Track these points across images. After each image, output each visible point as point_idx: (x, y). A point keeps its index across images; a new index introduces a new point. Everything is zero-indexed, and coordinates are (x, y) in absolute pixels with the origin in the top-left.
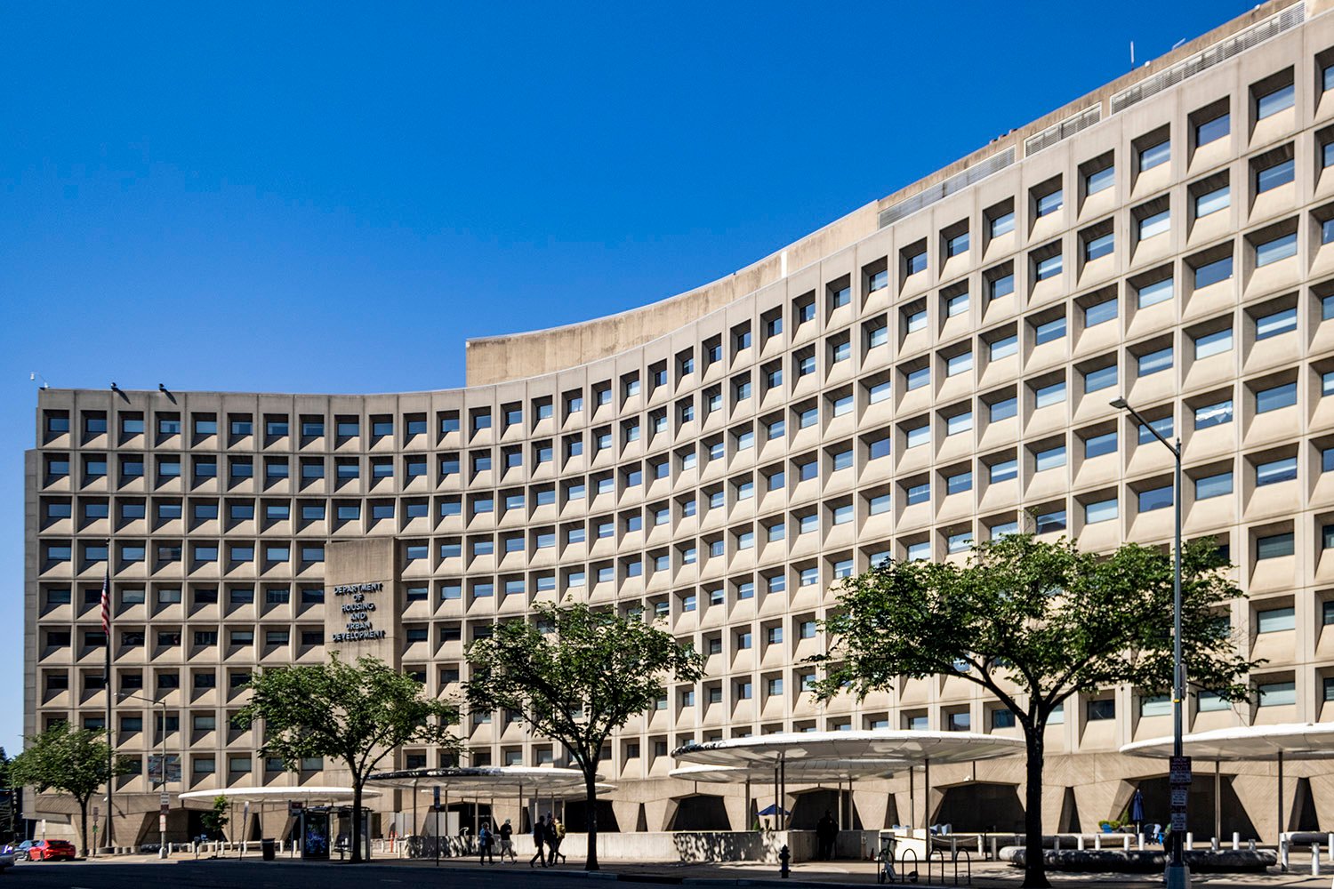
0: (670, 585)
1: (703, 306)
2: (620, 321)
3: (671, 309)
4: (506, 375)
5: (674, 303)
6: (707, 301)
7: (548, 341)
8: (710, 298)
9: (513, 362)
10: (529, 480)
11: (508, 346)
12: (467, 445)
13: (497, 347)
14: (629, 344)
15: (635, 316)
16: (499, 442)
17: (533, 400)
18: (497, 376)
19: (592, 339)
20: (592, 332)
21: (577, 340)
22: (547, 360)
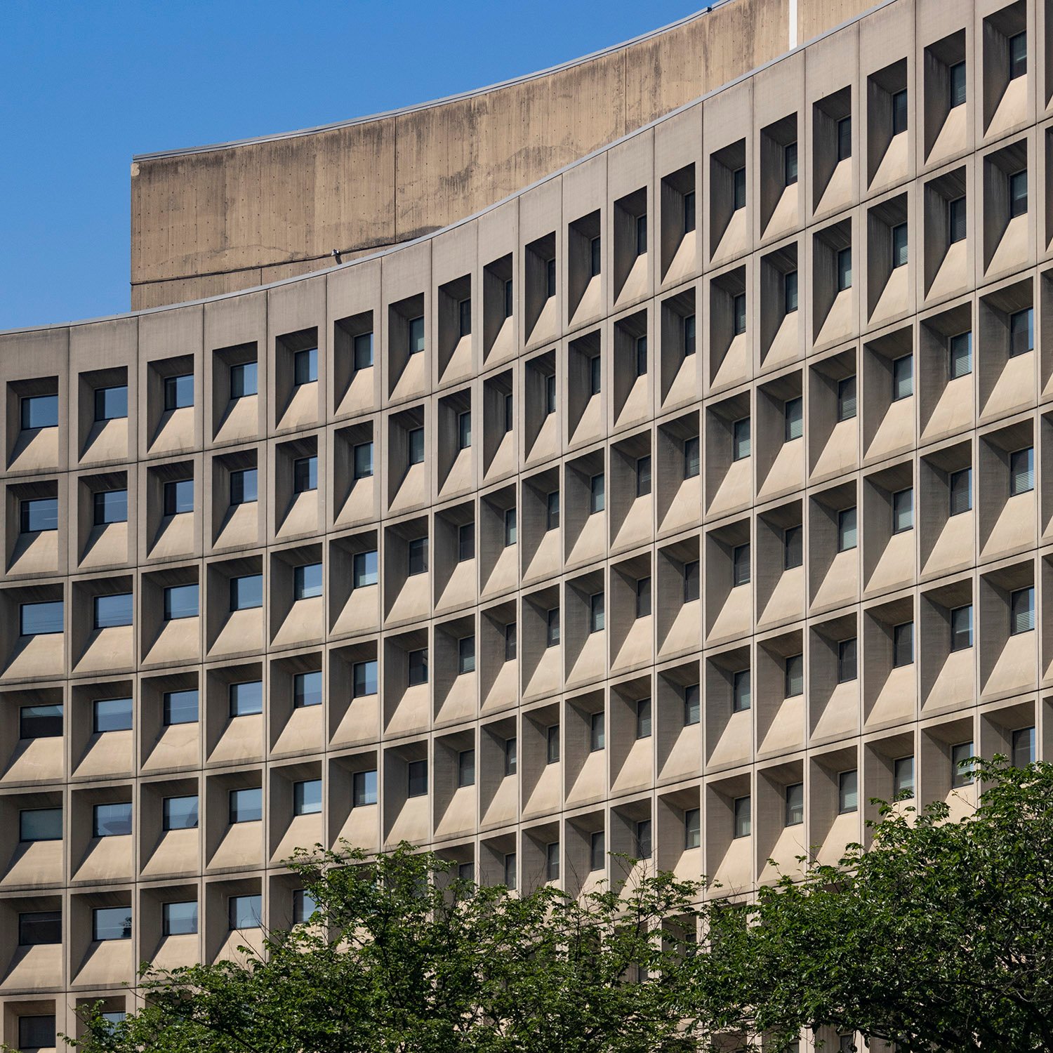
0: (475, 826)
1: (649, 83)
2: (481, 108)
3: (586, 83)
4: (223, 242)
5: (593, 70)
6: (657, 71)
7: (320, 158)
8: (664, 65)
9: (240, 213)
10: (208, 550)
11: (229, 172)
12: (74, 464)
13: (203, 174)
14: (499, 167)
15: (513, 96)
16: (144, 455)
17: (217, 353)
18: (202, 248)
19: (419, 152)
20: (419, 136)
21: (387, 156)
22: (319, 206)
